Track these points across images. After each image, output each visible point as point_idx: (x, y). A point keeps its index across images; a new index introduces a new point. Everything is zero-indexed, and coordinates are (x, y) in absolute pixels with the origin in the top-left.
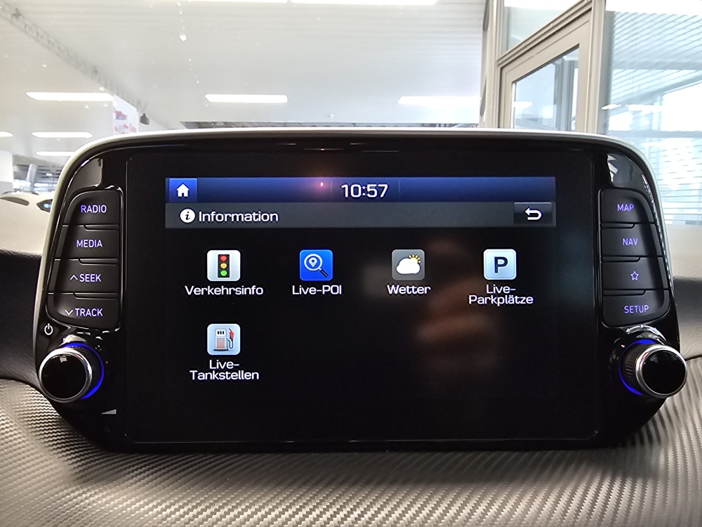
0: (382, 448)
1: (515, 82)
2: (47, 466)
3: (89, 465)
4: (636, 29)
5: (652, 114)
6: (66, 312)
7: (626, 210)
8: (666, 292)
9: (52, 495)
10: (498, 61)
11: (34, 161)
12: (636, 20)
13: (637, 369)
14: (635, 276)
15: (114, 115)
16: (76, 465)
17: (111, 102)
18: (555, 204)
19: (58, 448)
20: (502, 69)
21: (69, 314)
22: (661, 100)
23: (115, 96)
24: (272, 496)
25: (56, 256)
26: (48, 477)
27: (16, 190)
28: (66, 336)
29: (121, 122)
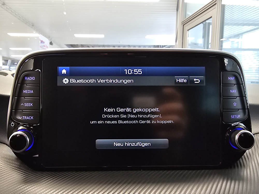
0: (139, 169)
1: (188, 30)
2: (12, 176)
3: (28, 176)
4: (233, 11)
5: (238, 42)
6: (19, 118)
7: (232, 79)
8: (247, 110)
9: (14, 188)
10: (182, 22)
11: (10, 59)
12: (233, 8)
13: (236, 139)
14: (235, 104)
15: (40, 42)
16: (23, 176)
17: (39, 37)
18: (205, 77)
19: (16, 169)
20: (183, 25)
21: (20, 118)
22: (242, 37)
23: (41, 35)
24: (98, 188)
25: (16, 96)
26: (12, 181)
27: (3, 69)
28: (19, 127)
29: (43, 44)
